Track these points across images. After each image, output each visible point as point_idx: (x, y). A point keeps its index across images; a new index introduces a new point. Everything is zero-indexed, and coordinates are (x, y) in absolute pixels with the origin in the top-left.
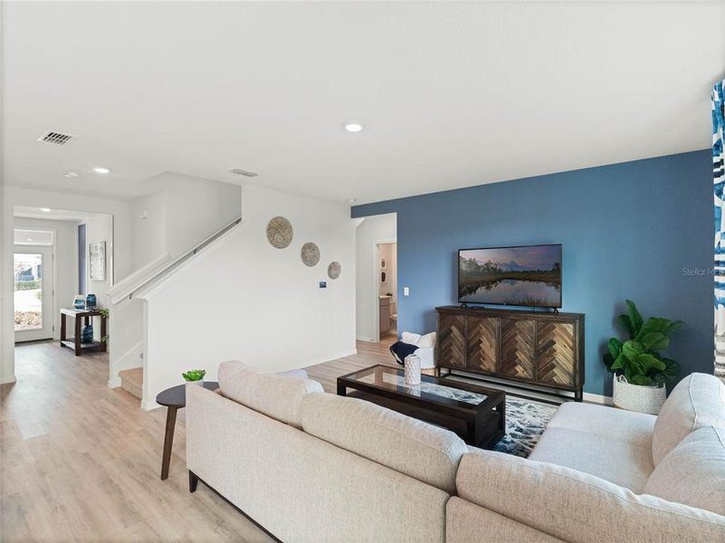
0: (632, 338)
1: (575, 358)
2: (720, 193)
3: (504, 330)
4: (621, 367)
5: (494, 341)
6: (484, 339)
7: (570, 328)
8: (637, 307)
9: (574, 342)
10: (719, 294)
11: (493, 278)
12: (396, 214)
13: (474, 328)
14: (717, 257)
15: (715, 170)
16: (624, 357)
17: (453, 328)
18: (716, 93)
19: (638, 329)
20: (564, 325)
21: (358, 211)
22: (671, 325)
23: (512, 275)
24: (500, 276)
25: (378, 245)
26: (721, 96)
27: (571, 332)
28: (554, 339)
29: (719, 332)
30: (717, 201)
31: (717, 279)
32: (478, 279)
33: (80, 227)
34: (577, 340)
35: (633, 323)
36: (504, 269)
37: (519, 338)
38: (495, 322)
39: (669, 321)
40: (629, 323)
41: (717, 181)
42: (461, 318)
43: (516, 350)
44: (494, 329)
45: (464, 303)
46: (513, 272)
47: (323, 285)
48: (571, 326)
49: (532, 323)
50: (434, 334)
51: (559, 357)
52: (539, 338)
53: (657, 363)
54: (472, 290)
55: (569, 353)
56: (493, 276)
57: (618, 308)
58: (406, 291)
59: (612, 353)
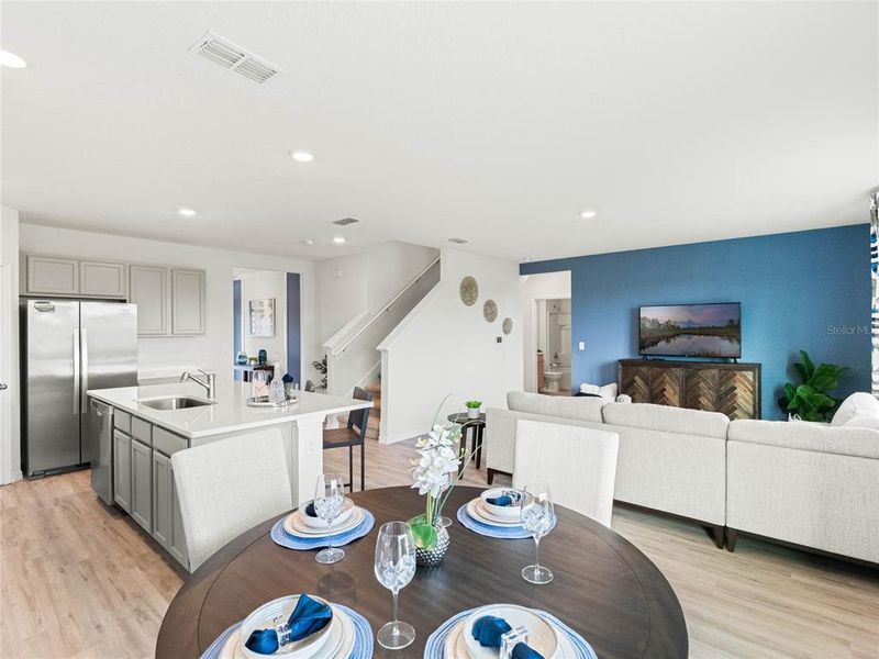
0: (805, 383)
1: (754, 399)
2: (875, 270)
3: (687, 379)
4: (796, 406)
5: (677, 388)
6: (668, 387)
7: (750, 375)
8: (811, 358)
9: (754, 386)
10: (875, 341)
11: (672, 333)
12: (570, 272)
13: (657, 378)
14: (874, 315)
15: (873, 253)
16: (799, 397)
17: (637, 378)
18: (873, 201)
19: (811, 375)
20: (744, 373)
21: (527, 269)
22: (839, 372)
23: (690, 331)
24: (678, 332)
25: (537, 301)
26: (875, 203)
27: (751, 379)
28: (736, 385)
29: (874, 369)
30: (874, 275)
31: (873, 331)
32: (660, 334)
33: (235, 282)
34: (757, 384)
35: (806, 369)
36: (682, 326)
37: (702, 384)
38: (679, 372)
39: (837, 367)
40: (802, 370)
41: (873, 260)
42: (644, 369)
43: (699, 396)
44: (678, 378)
45: (645, 355)
46: (689, 328)
47: (499, 340)
48: (751, 373)
49: (715, 372)
50: (614, 385)
51: (740, 401)
52: (721, 384)
53: (827, 402)
54: (654, 343)
55: (749, 397)
56: (672, 331)
57: (792, 357)
58: (582, 346)
59: (788, 395)
